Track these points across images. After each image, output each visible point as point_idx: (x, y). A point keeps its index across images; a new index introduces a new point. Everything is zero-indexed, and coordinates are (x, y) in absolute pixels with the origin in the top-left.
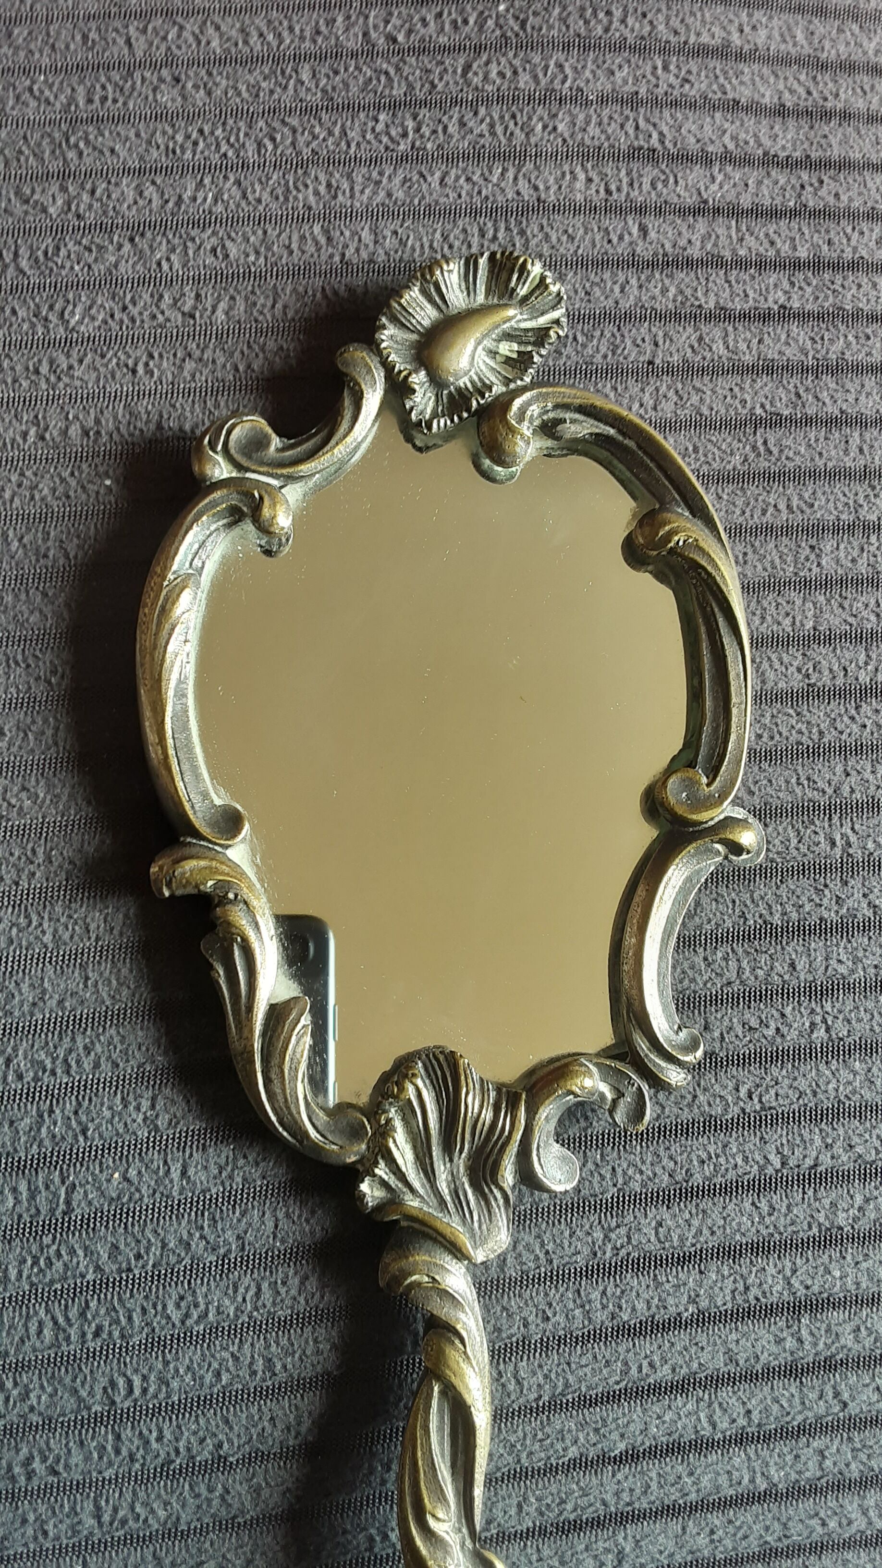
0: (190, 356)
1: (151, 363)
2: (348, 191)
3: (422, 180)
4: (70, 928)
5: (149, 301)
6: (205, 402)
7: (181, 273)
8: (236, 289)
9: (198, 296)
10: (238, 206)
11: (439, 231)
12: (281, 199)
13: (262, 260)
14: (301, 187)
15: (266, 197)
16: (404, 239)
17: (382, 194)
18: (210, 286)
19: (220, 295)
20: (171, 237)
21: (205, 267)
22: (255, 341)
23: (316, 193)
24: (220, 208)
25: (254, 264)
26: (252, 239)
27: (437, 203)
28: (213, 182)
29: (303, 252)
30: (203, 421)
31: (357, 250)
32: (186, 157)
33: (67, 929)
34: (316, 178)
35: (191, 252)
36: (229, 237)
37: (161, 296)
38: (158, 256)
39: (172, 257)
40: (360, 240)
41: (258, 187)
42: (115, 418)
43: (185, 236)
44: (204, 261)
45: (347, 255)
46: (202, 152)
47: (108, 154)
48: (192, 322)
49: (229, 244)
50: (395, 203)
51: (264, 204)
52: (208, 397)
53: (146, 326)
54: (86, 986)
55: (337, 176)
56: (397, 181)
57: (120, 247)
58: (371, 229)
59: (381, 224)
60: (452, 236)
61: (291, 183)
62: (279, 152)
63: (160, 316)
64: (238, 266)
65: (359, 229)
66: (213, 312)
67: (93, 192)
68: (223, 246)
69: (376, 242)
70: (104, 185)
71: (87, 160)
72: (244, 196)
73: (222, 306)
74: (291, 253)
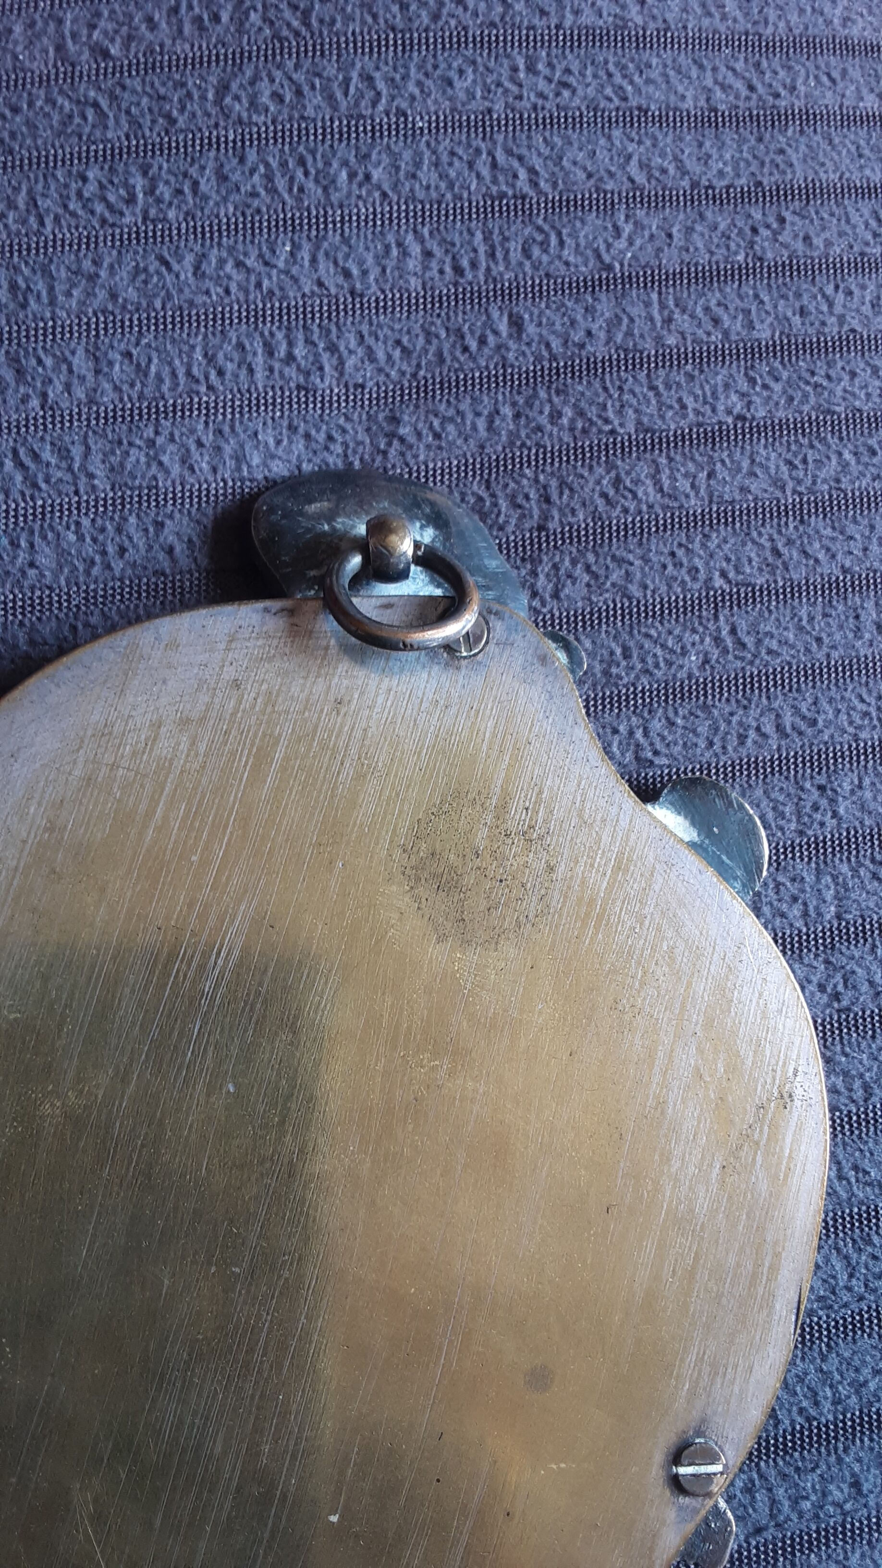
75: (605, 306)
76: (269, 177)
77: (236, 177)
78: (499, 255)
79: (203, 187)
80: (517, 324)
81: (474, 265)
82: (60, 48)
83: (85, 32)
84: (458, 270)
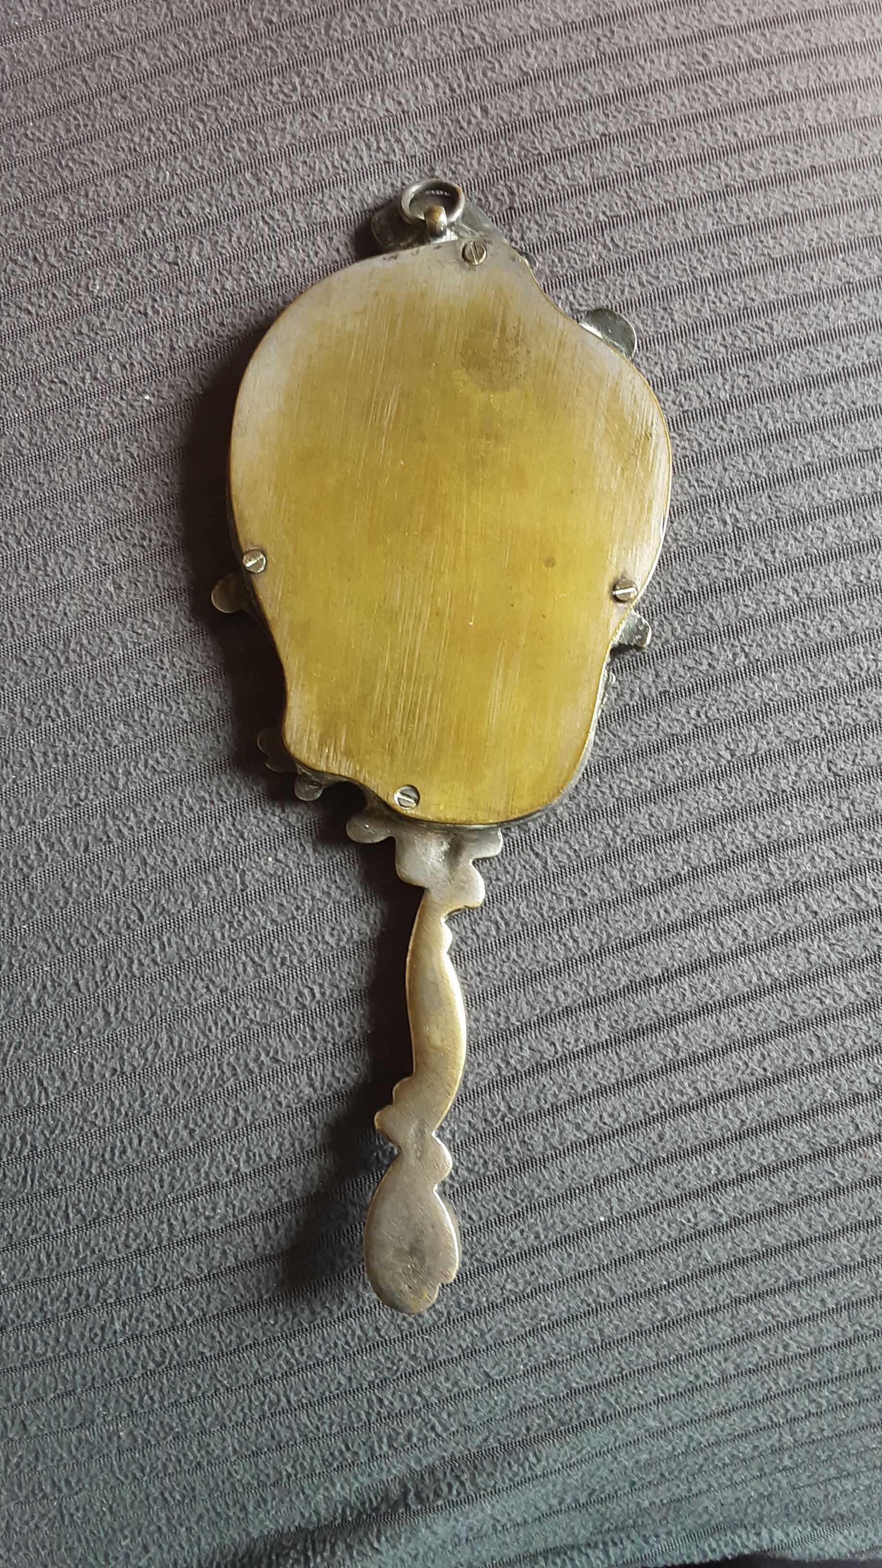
75: (527, 92)
76: (356, 65)
77: (341, 68)
78: (471, 78)
79: (326, 76)
80: (485, 111)
81: (460, 86)
82: (249, 24)
83: (259, 13)
84: (453, 90)
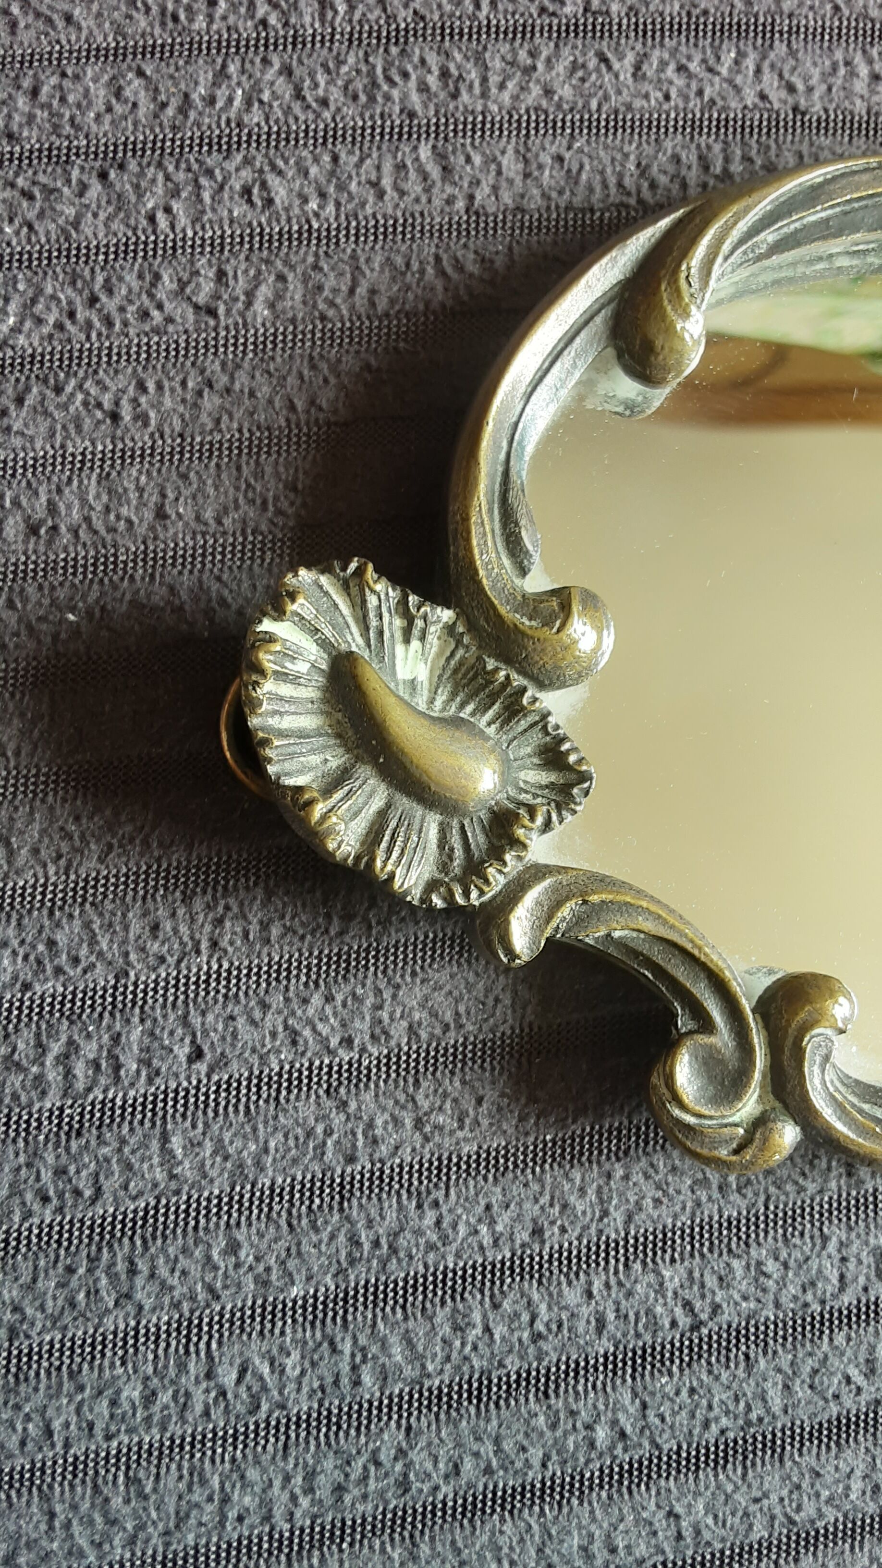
0: (211, 386)
1: (143, 400)
2: (477, 84)
3: (603, 66)
4: (19, 1427)
5: (135, 284)
6: (239, 468)
7: (190, 234)
8: (286, 263)
9: (221, 275)
10: (288, 111)
11: (632, 157)
12: (363, 98)
13: (330, 209)
14: (397, 78)
15: (336, 95)
16: (574, 171)
17: (536, 90)
18: (242, 257)
19: (259, 272)
20: (171, 168)
21: (232, 221)
22: (321, 356)
23: (423, 88)
24: (256, 116)
25: (317, 215)
26: (314, 170)
27: (629, 107)
28: (243, 72)
29: (402, 193)
30: (236, 501)
31: (495, 189)
32: (196, 26)
33: (14, 1430)
34: (423, 61)
35: (206, 196)
36: (273, 167)
37: (157, 277)
38: (150, 205)
39: (176, 206)
40: (499, 173)
41: (321, 79)
42: (84, 501)
43: (195, 167)
44: (230, 211)
45: (478, 197)
46: (224, 18)
47: (60, 24)
48: (212, 323)
49: (273, 180)
50: (559, 106)
51: (333, 108)
52: (244, 458)
53: (132, 332)
54: (51, 1528)
55: (458, 57)
56: (561, 68)
57: (83, 188)
58: (517, 151)
59: (535, 142)
60: (655, 168)
61: (379, 70)
62: (357, 16)
63: (155, 313)
64: (289, 220)
65: (498, 154)
66: (249, 304)
67: (35, 92)
68: (264, 185)
69: (527, 175)
70: (54, 80)
71: (26, 36)
72: (298, 95)
73: (264, 292)
74: (381, 195)
